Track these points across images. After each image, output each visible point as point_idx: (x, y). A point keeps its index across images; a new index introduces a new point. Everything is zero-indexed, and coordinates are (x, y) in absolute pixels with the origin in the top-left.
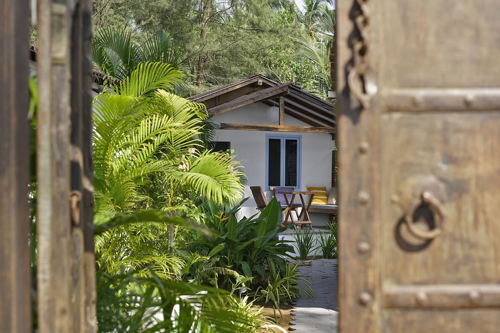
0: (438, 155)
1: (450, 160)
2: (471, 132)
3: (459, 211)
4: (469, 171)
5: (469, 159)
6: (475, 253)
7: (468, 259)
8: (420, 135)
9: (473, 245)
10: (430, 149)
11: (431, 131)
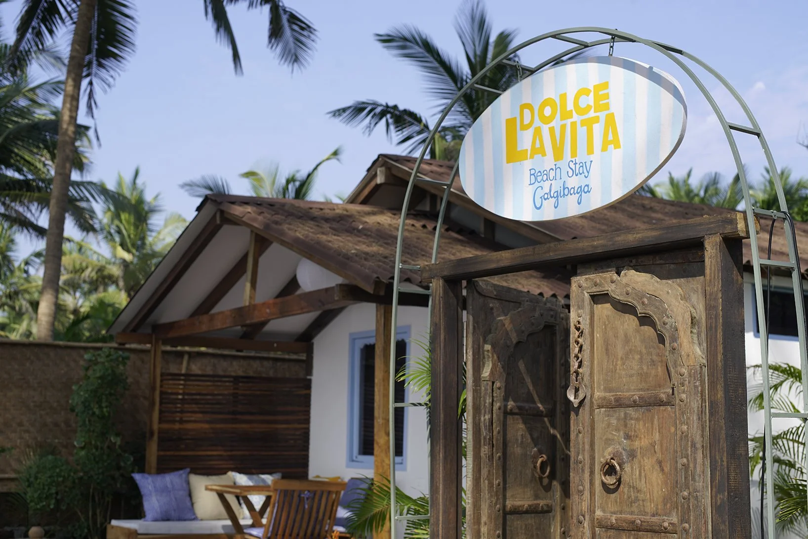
0: (622, 433)
1: (628, 437)
2: (637, 419)
3: (632, 468)
4: (637, 444)
5: (637, 437)
6: (641, 496)
7: (637, 499)
8: (614, 421)
9: (639, 491)
10: (618, 430)
11: (618, 419)
